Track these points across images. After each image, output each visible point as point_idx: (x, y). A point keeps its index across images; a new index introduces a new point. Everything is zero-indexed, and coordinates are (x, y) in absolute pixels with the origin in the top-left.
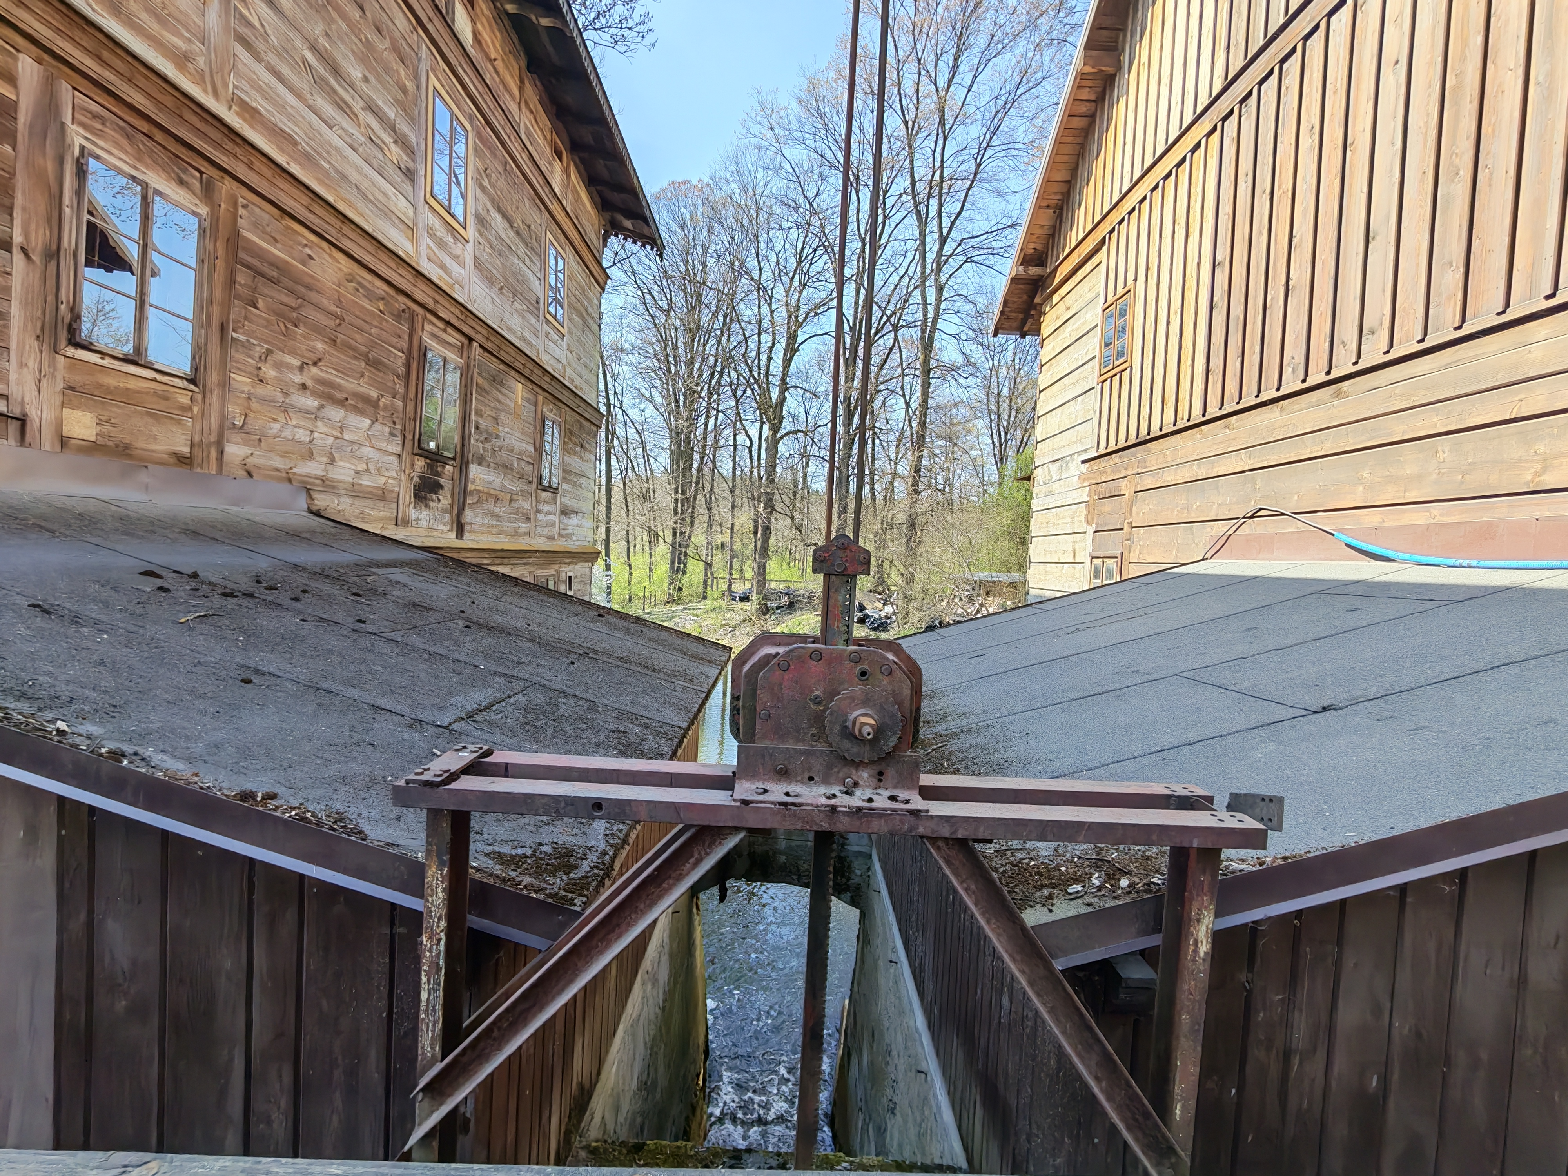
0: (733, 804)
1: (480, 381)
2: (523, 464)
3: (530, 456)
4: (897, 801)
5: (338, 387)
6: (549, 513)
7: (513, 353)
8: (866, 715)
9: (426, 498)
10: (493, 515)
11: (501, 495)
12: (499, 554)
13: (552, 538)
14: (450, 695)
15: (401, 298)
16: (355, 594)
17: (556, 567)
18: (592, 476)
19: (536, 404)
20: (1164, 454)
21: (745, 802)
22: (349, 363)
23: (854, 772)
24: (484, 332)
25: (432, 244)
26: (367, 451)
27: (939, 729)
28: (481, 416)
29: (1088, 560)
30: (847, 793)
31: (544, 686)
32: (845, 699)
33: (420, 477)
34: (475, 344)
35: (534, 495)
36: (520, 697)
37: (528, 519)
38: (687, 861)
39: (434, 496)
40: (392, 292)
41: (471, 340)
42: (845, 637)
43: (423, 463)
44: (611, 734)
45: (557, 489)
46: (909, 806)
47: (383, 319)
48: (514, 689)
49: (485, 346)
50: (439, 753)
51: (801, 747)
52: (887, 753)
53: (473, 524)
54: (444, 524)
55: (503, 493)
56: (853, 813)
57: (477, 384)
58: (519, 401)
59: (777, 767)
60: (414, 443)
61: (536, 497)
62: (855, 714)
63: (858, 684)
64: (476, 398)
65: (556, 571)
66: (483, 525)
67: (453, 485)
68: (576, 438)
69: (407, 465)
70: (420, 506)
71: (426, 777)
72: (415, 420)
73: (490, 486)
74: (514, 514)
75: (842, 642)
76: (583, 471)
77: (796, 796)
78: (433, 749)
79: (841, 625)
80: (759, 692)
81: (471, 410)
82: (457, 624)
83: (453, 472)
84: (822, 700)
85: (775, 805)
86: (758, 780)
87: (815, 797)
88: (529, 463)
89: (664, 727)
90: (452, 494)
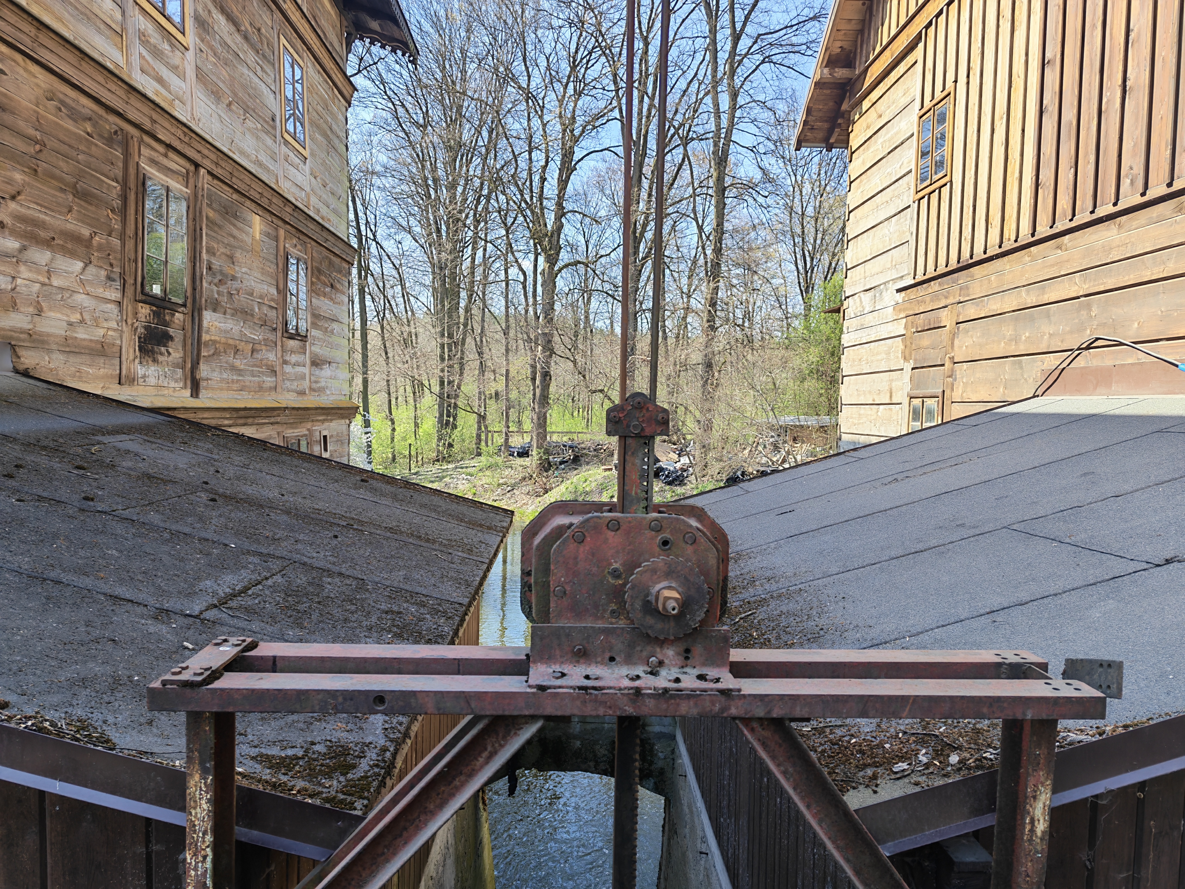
0: (529, 690)
1: (211, 214)
2: (265, 309)
3: (272, 300)
4: (706, 680)
5: (42, 225)
7: (248, 181)
8: (669, 588)
9: (153, 352)
10: (233, 368)
11: (241, 346)
12: (242, 413)
13: (302, 393)
14: (199, 579)
15: (112, 118)
16: (79, 468)
17: (309, 425)
18: (346, 320)
20: (989, 280)
21: (542, 688)
22: (54, 196)
23: (658, 650)
24: (213, 157)
25: (144, 53)
26: (80, 298)
27: (747, 595)
28: (214, 254)
29: (906, 401)
30: (651, 673)
31: (304, 564)
32: (646, 571)
33: (146, 328)
34: (202, 171)
35: (279, 343)
36: (278, 578)
37: (274, 372)
38: (479, 755)
39: (163, 349)
40: (101, 111)
41: (197, 166)
42: (644, 504)
43: (148, 311)
44: (384, 615)
45: (306, 336)
46: (719, 686)
47: (92, 143)
48: (271, 569)
49: (215, 173)
50: (191, 646)
51: (600, 625)
52: (693, 629)
53: (210, 379)
54: (176, 381)
55: (243, 343)
56: (659, 694)
57: (207, 218)
58: (258, 236)
59: (575, 647)
60: (136, 288)
61: (282, 346)
62: (658, 587)
63: (660, 555)
64: (206, 234)
65: (308, 430)
66: (222, 380)
67: (185, 336)
68: (326, 277)
69: (130, 314)
70: (147, 361)
71: (185, 676)
72: (136, 261)
73: (228, 336)
74: (257, 367)
75: (641, 509)
76: (334, 315)
77: (596, 679)
78: (185, 643)
79: (639, 491)
80: (552, 567)
81: (201, 247)
82: (200, 497)
83: (184, 320)
84: (621, 573)
85: (574, 689)
86: (555, 663)
87: (617, 679)
88: (272, 307)
89: (443, 604)
90: (184, 346)
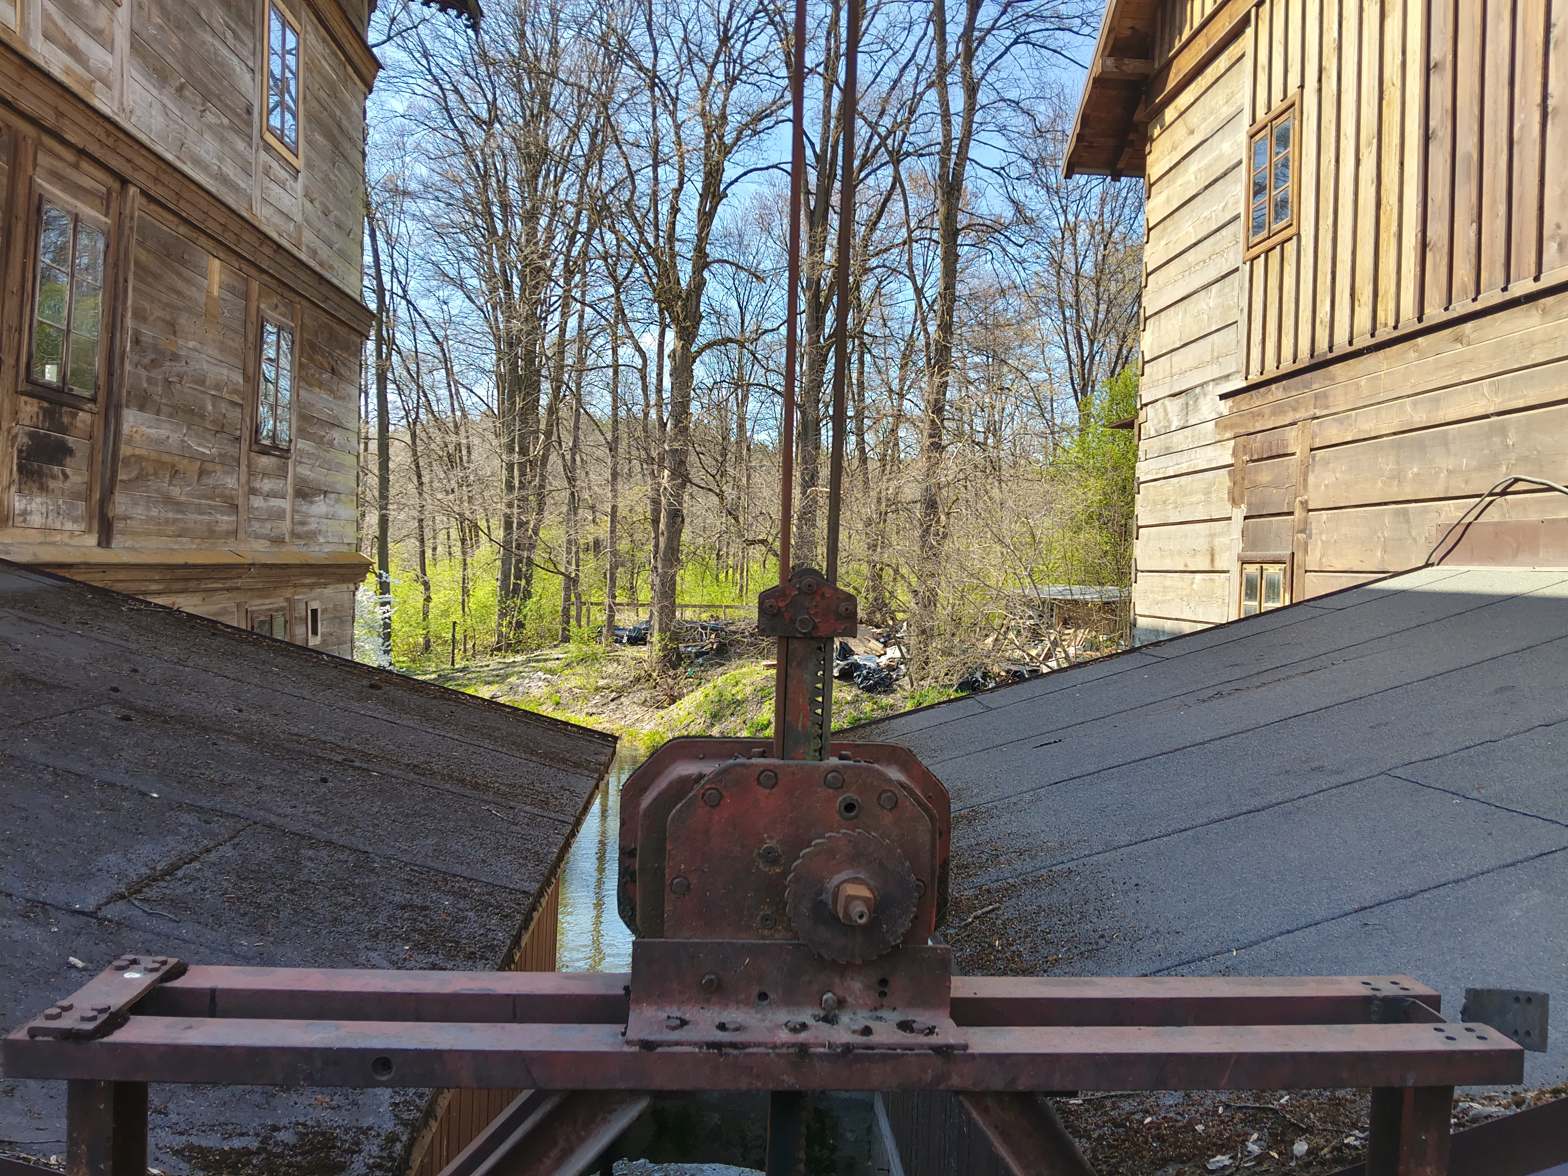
0: (626, 1049)
1: (143, 256)
2: (223, 407)
3: (236, 392)
4: (912, 1031)
6: (272, 495)
7: (203, 204)
8: (855, 880)
9: (40, 474)
10: (168, 501)
11: (183, 464)
12: (180, 573)
13: (278, 541)
14: (97, 851)
17: (288, 593)
18: (353, 425)
19: (246, 296)
21: (648, 1046)
23: (837, 980)
24: (148, 167)
27: (983, 879)
28: (145, 320)
29: (1236, 567)
30: (825, 1019)
31: (271, 826)
32: (818, 854)
33: (31, 435)
34: (132, 190)
35: (244, 462)
36: (227, 850)
37: (234, 508)
39: (56, 469)
41: (124, 182)
42: (816, 744)
43: (36, 409)
44: (399, 913)
45: (288, 450)
46: (933, 1040)
48: (217, 835)
49: (152, 193)
50: (80, 964)
51: (745, 940)
52: (893, 947)
53: (131, 518)
54: (75, 520)
55: (186, 461)
56: (838, 1055)
57: (137, 263)
58: (216, 291)
59: (703, 977)
60: (17, 372)
61: (249, 466)
62: (837, 879)
63: (840, 827)
64: (134, 288)
65: (287, 600)
66: (149, 519)
67: (92, 448)
68: (323, 356)
69: (6, 414)
70: (30, 489)
71: (67, 1022)
72: (20, 330)
73: (162, 448)
74: (208, 498)
75: (812, 753)
76: (335, 417)
77: (737, 1029)
78: (71, 959)
79: (809, 724)
80: (669, 847)
81: (125, 309)
82: (106, 713)
83: (93, 423)
84: (779, 856)
85: (701, 1047)
86: (670, 1003)
87: (770, 1030)
88: (234, 404)
89: (496, 893)
90: (91, 465)
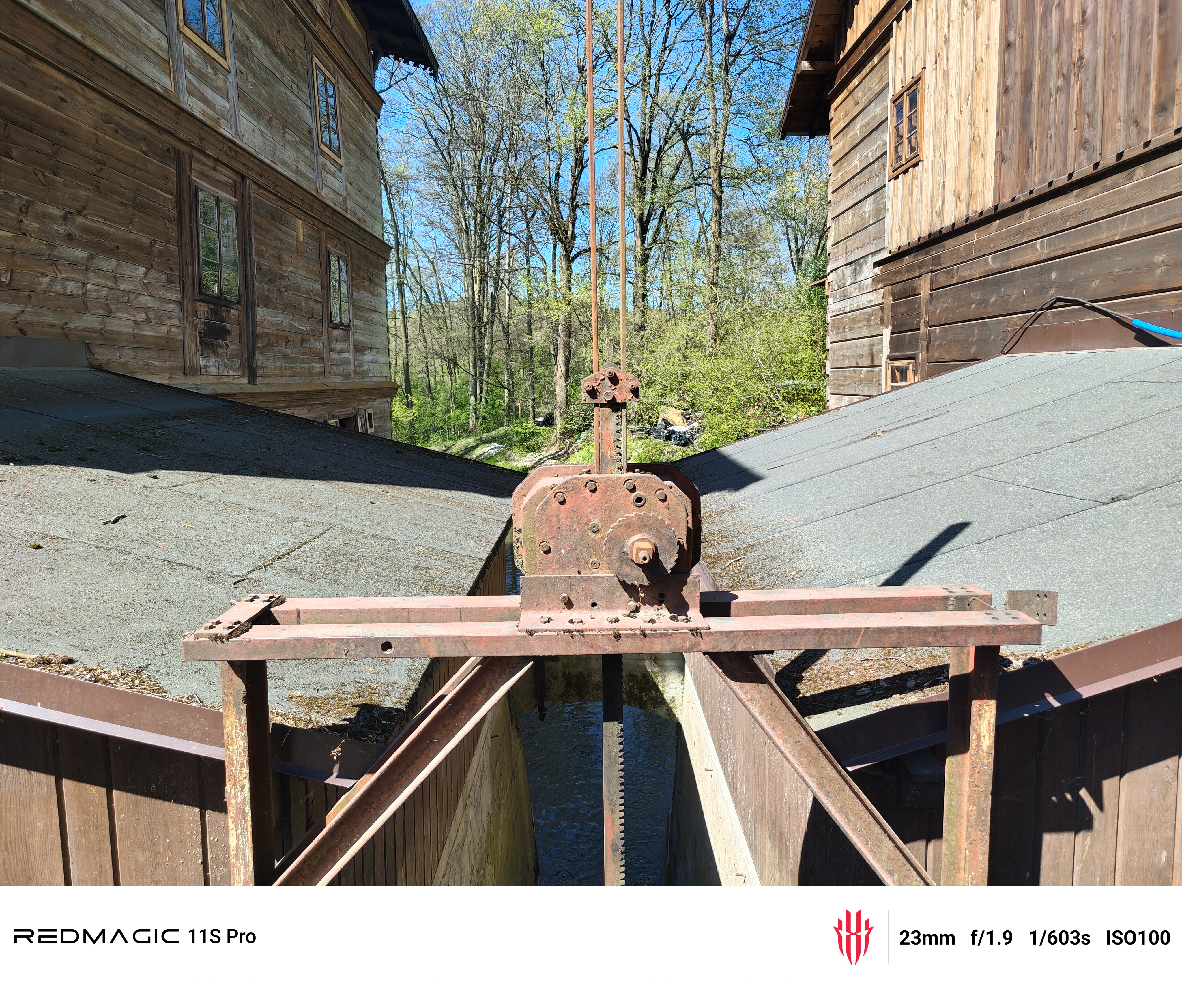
0: (519, 634)
1: (258, 219)
2: (311, 303)
3: (317, 295)
4: (678, 621)
5: (108, 236)
6: (340, 352)
8: (642, 540)
9: (213, 345)
10: (285, 357)
11: (291, 336)
12: (295, 396)
13: (347, 376)
14: (248, 544)
15: (164, 137)
16: (144, 449)
17: (355, 404)
18: (383, 311)
19: (318, 240)
20: (959, 250)
21: (531, 633)
22: (116, 209)
23: (635, 595)
24: (257, 168)
25: (190, 77)
26: (145, 300)
27: (737, 543)
28: (263, 257)
29: (885, 362)
30: (629, 616)
31: (344, 527)
32: (621, 526)
33: (205, 324)
34: (248, 181)
35: (325, 333)
36: (319, 541)
37: (322, 359)
38: (479, 690)
39: (221, 342)
40: (155, 132)
41: (243, 177)
42: (619, 464)
43: (206, 309)
45: (349, 326)
46: (690, 625)
47: (147, 159)
48: (314, 533)
49: (259, 183)
51: (582, 575)
52: (666, 576)
53: (265, 368)
54: (235, 370)
55: (293, 335)
56: (636, 635)
57: (255, 224)
58: (301, 238)
59: (560, 595)
60: (194, 289)
61: (328, 336)
62: (632, 540)
63: (634, 510)
64: (255, 238)
65: (354, 409)
66: (276, 368)
67: (241, 329)
68: (364, 272)
69: (190, 313)
70: (208, 354)
71: (217, 630)
72: (193, 264)
73: (279, 328)
74: (307, 355)
75: (616, 470)
76: (372, 306)
77: (579, 623)
78: (232, 600)
79: (614, 453)
80: (537, 525)
81: (251, 250)
83: (239, 316)
84: (600, 528)
85: (559, 633)
86: (542, 610)
87: (598, 622)
88: (317, 301)
89: (465, 560)
90: (240, 339)
